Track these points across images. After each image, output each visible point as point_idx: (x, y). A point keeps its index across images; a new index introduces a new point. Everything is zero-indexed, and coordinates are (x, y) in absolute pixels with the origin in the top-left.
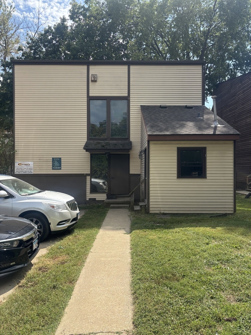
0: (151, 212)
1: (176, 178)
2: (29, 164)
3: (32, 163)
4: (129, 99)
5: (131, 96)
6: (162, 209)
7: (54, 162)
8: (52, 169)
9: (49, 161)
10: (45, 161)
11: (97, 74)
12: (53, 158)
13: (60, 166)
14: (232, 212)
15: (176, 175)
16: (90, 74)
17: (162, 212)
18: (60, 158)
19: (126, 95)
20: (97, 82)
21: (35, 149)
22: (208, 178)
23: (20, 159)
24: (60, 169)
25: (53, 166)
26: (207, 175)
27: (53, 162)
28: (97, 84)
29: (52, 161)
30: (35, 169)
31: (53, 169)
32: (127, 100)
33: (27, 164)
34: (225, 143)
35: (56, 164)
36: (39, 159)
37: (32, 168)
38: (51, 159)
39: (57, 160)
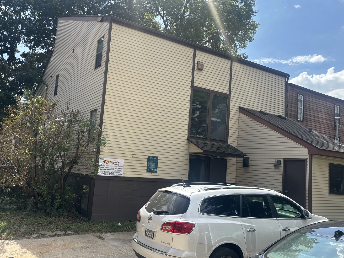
1: (328, 194)
3: (123, 161)
4: (230, 97)
7: (150, 162)
8: (146, 171)
9: (144, 160)
10: (138, 159)
11: (203, 62)
12: (149, 157)
13: (156, 168)
15: (328, 191)
16: (196, 60)
18: (157, 158)
19: (228, 92)
20: (203, 71)
23: (106, 154)
24: (156, 172)
25: (148, 167)
27: (148, 162)
28: (202, 73)
29: (147, 160)
30: (125, 170)
31: (148, 171)
32: (228, 98)
36: (131, 156)
37: (122, 168)
38: (147, 157)
39: (153, 159)
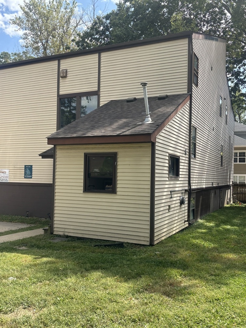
0: (55, 233)
1: (82, 192)
2: (6, 172)
3: (8, 170)
4: (99, 93)
5: (101, 90)
6: (66, 230)
8: (24, 177)
9: (22, 168)
10: (18, 168)
11: (68, 68)
12: (25, 166)
13: (31, 174)
14: (148, 243)
15: (82, 188)
16: (61, 70)
17: (66, 234)
18: (31, 166)
19: (96, 89)
20: (68, 78)
21: (11, 156)
22: (118, 193)
24: (31, 178)
25: (25, 175)
26: (118, 190)
27: (25, 170)
28: (67, 80)
29: (24, 168)
30: (10, 177)
32: (97, 95)
33: (4, 172)
34: (141, 147)
35: (28, 172)
36: (13, 166)
37: (8, 176)
38: (24, 166)
39: (29, 167)
